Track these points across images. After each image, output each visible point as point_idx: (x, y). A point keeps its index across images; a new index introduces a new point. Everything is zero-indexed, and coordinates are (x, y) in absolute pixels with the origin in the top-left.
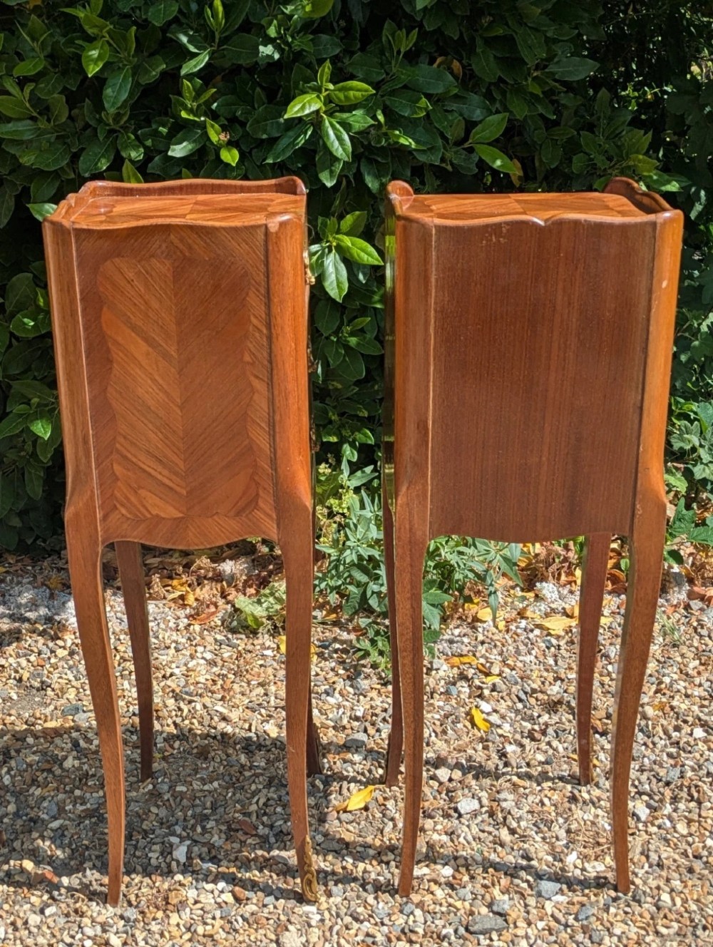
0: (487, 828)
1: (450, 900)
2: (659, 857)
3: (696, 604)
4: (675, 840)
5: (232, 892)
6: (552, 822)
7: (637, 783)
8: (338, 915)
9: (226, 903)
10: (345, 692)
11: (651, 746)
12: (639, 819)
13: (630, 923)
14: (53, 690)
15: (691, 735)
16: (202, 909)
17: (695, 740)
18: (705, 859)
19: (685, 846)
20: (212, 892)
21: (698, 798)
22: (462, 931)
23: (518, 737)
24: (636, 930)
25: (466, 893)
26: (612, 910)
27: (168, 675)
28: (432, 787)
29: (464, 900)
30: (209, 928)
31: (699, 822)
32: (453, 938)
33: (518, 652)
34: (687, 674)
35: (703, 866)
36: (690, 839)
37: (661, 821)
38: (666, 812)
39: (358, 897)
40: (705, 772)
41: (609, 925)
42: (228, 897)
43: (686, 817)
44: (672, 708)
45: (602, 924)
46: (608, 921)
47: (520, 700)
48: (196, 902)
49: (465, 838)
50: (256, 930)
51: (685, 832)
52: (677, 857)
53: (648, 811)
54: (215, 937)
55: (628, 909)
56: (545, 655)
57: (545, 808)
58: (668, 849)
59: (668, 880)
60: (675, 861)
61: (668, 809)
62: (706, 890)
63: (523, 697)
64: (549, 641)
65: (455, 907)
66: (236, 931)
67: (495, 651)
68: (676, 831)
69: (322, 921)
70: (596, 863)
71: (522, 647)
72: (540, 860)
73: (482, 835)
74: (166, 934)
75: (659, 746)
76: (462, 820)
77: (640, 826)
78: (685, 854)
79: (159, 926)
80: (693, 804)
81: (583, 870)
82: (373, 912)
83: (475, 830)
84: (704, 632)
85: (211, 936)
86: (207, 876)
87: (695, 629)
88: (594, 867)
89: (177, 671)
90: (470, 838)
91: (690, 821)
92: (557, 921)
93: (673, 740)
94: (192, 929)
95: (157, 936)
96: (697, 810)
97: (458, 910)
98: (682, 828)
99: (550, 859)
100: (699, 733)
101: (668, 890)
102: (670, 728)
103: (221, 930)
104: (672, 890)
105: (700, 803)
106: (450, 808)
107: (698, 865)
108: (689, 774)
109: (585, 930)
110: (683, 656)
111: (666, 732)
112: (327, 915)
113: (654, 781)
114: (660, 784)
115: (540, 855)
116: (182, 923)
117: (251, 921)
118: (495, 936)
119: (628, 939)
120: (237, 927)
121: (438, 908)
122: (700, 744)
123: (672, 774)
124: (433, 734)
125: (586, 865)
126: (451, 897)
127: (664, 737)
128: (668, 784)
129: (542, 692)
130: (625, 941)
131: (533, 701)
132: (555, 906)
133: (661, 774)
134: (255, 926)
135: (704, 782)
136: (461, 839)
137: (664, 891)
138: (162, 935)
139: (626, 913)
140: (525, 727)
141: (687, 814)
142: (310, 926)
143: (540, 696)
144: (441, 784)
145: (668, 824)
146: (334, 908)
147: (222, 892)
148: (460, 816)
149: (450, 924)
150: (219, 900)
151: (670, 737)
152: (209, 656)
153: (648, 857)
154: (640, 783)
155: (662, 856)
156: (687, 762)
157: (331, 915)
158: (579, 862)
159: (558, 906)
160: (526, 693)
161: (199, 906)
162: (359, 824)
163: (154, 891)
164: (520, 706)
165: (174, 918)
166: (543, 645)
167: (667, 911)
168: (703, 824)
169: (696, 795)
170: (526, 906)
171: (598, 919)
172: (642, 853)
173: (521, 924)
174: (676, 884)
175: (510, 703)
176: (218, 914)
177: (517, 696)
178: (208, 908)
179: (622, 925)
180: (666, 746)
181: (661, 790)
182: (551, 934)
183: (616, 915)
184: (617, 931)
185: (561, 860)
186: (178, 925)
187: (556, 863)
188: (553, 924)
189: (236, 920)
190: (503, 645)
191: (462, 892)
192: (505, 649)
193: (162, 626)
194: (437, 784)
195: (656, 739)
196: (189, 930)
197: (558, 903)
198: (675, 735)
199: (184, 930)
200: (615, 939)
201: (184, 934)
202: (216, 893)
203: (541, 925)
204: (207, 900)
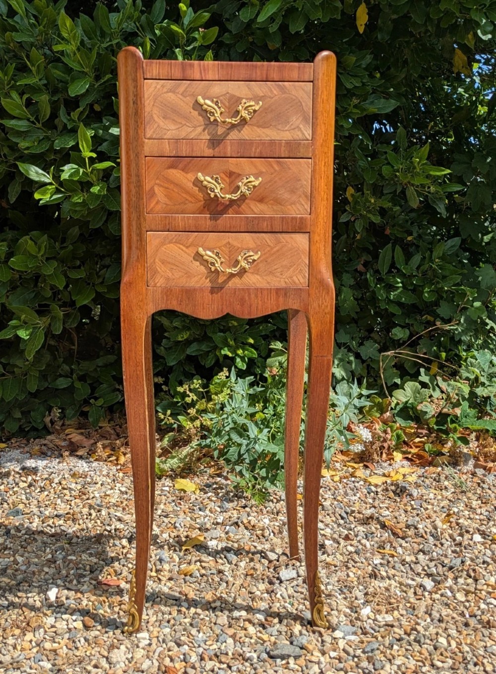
0: (300, 589)
1: (259, 634)
2: (440, 615)
3: (480, 472)
4: (455, 605)
5: (82, 621)
6: (354, 587)
7: (426, 568)
8: (164, 641)
9: (75, 628)
10: (213, 510)
11: (440, 546)
12: (425, 589)
13: (410, 657)
14: (8, 504)
15: (471, 540)
16: (55, 632)
17: (475, 543)
18: (479, 618)
19: (462, 608)
20: (67, 621)
21: (475, 576)
22: (265, 656)
23: (336, 536)
24: (414, 662)
25: (274, 630)
26: (395, 647)
27: (91, 497)
28: (263, 564)
29: (271, 635)
30: (56, 645)
31: (475, 593)
32: (255, 660)
33: (346, 494)
34: (471, 508)
35: (476, 622)
36: (467, 604)
37: (443, 591)
38: (447, 585)
39: (185, 630)
40: (482, 561)
41: (391, 657)
42: (79, 625)
43: (464, 590)
44: (458, 524)
45: (385, 656)
46: (391, 654)
47: (342, 518)
48: (53, 626)
49: (281, 595)
50: (93, 648)
51: (463, 599)
52: (455, 615)
53: (433, 584)
54: (58, 651)
55: (409, 648)
56: (366, 497)
57: (349, 579)
58: (448, 610)
59: (446, 629)
60: (453, 618)
61: (450, 582)
62: (478, 638)
63: (345, 515)
64: (370, 489)
65: (262, 640)
66: (77, 648)
67: (329, 493)
68: (455, 599)
69: (150, 645)
70: (386, 616)
71: (349, 491)
72: (339, 611)
73: (295, 595)
74: (19, 648)
75: (445, 545)
76: (282, 584)
77: (426, 594)
78: (462, 614)
79: (14, 641)
80: (470, 581)
81: (375, 620)
82: (194, 639)
83: (291, 591)
84: (485, 486)
85: (55, 651)
86: (67, 610)
87: (479, 484)
88: (384, 618)
89: (97, 495)
90: (285, 595)
91: (467, 593)
92: (348, 653)
93: (456, 542)
94: (41, 645)
95: (11, 648)
96: (474, 586)
97: (264, 642)
98: (460, 597)
99: (348, 611)
100: (477, 538)
101: (446, 636)
102: (455, 535)
103: (65, 647)
104: (449, 635)
105: (476, 580)
106: (274, 577)
107: (473, 622)
108: (468, 562)
109: (369, 659)
110: (469, 498)
111: (451, 536)
112: (155, 641)
113: (440, 566)
114: (445, 568)
115: (340, 608)
116: (34, 639)
117: (91, 642)
118: (291, 661)
119: (407, 668)
120: (79, 645)
121: (247, 640)
122: (479, 545)
123: (454, 562)
124: (272, 534)
125: (378, 616)
126: (260, 632)
127: (450, 540)
128: (451, 568)
129: (359, 513)
130: (403, 669)
131: (352, 519)
132: (347, 643)
133: (446, 562)
134: (93, 645)
135: (480, 567)
136: (278, 596)
137: (441, 636)
138: (15, 647)
139: (407, 650)
140: (343, 532)
141: (465, 587)
142: (138, 647)
143: (357, 515)
144: (270, 562)
145: (449, 594)
146: (162, 637)
147: (75, 621)
148: (281, 582)
149: (255, 651)
150: (70, 626)
151: (454, 540)
152: (123, 489)
153: (430, 615)
154: (429, 568)
155: (443, 614)
156: (467, 555)
157: (159, 641)
158: (372, 615)
159: (350, 643)
160: (347, 513)
161: (54, 629)
162: (199, 584)
163: (22, 618)
164: (342, 522)
165: (29, 636)
166: (365, 491)
167: (443, 649)
168: (479, 594)
169: (473, 574)
170: (323, 641)
171: (382, 652)
172: (426, 613)
173: (317, 653)
174: (453, 632)
175: (334, 519)
176: (67, 636)
177: (340, 515)
178: (59, 632)
179: (403, 658)
180: (451, 546)
181: (446, 573)
182: (340, 662)
183: (398, 651)
184: (398, 662)
185: (356, 612)
186: (31, 641)
187: (353, 614)
188: (343, 654)
189: (79, 641)
190: (336, 489)
191: (270, 630)
192: (336, 492)
193: (98, 473)
194: (267, 562)
195: (444, 541)
196: (38, 645)
197: (350, 641)
198: (458, 538)
199: (34, 644)
200: (395, 668)
201: (33, 647)
202: (70, 621)
203: (333, 654)
204: (61, 626)
